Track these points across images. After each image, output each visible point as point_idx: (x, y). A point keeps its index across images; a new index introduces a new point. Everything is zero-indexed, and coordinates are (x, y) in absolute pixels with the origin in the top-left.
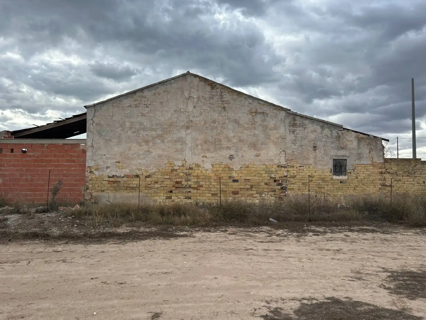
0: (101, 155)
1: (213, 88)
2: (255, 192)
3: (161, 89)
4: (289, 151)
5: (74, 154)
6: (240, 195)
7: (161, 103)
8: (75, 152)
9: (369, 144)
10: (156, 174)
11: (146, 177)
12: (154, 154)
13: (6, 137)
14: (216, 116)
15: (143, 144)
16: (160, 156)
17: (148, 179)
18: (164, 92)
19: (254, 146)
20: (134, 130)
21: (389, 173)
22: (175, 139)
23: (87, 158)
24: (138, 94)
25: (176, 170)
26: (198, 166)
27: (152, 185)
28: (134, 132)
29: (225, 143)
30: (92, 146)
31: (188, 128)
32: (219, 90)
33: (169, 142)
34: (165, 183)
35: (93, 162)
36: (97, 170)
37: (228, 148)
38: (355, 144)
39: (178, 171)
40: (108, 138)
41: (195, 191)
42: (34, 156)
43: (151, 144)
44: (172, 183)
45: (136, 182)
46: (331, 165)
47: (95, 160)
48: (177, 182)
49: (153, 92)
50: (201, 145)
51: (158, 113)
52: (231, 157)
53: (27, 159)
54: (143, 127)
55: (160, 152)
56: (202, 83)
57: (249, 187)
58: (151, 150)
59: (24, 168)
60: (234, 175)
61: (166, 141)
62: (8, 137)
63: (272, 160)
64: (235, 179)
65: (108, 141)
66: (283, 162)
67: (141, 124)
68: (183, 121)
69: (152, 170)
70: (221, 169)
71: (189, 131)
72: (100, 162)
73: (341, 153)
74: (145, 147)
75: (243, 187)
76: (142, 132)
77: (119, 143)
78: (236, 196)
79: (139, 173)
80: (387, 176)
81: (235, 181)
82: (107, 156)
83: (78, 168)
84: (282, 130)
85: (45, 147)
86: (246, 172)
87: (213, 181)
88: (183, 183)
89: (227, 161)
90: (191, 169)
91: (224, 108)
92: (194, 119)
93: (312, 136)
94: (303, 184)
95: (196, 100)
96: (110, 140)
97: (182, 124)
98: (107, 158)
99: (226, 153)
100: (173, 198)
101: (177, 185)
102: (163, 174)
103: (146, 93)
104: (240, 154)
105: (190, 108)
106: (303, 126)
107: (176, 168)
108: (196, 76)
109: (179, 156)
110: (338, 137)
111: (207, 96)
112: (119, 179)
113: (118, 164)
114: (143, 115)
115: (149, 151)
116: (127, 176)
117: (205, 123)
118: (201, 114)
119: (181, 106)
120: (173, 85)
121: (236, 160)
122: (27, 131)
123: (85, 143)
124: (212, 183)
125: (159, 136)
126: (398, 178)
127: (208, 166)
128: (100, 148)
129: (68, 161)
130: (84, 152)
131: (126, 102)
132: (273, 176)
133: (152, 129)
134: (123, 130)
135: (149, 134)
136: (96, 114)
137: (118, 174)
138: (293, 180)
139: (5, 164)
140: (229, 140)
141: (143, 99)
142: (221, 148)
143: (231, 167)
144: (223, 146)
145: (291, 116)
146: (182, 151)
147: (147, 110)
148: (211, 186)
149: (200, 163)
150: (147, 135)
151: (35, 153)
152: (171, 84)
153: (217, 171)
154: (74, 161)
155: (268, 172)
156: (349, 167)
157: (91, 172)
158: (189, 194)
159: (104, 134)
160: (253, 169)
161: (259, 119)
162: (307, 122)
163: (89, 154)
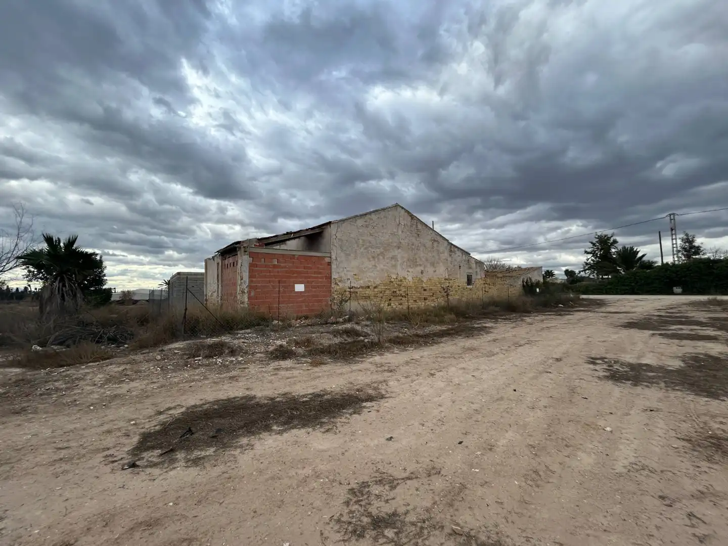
0: (343, 268)
1: (412, 218)
2: (434, 298)
3: (383, 214)
4: (449, 269)
5: (321, 266)
6: (428, 301)
7: (383, 226)
8: (321, 264)
9: (480, 266)
10: (380, 285)
11: (375, 287)
12: (378, 269)
13: (257, 246)
14: (414, 240)
15: (371, 259)
16: (382, 270)
17: (376, 290)
18: (384, 217)
19: (433, 264)
20: (365, 246)
21: (487, 284)
22: (391, 256)
23: (333, 270)
24: (368, 216)
25: (392, 282)
26: (405, 278)
27: (378, 295)
28: (365, 249)
29: (419, 262)
30: (336, 259)
31: (399, 248)
32: (415, 221)
33: (387, 259)
34: (386, 292)
35: (337, 274)
36: (340, 281)
37: (420, 265)
38: (474, 265)
39: (394, 283)
40: (348, 252)
41: (403, 299)
42: (285, 267)
43: (376, 260)
44: (390, 292)
45: (368, 292)
46: (466, 280)
47: (338, 273)
48: (394, 292)
49: (377, 216)
50: (406, 263)
51: (380, 234)
52: (422, 273)
53: (279, 270)
54: (371, 245)
55: (382, 266)
56: (406, 214)
57: (432, 294)
58: (377, 265)
59: (277, 280)
60: (424, 285)
61: (385, 257)
62: (259, 246)
63: (442, 275)
64: (425, 288)
65: (348, 255)
66: (447, 277)
67: (370, 242)
68: (396, 242)
69: (378, 282)
70: (416, 281)
71: (400, 250)
72: (343, 275)
73: (470, 271)
74: (373, 263)
75: (429, 294)
76: (370, 249)
77: (355, 258)
78: (426, 301)
79: (370, 284)
80: (486, 285)
81: (425, 290)
82: (348, 269)
83: (324, 280)
84: (446, 254)
85: (296, 258)
86: (430, 283)
87: (413, 290)
88: (397, 292)
89: (420, 275)
90: (401, 281)
91: (418, 235)
92: (402, 241)
93: (459, 259)
94: (456, 291)
95: (403, 226)
96: (349, 255)
97: (395, 244)
98: (348, 271)
99: (419, 269)
100: (392, 304)
101: (393, 294)
102: (385, 285)
103: (373, 216)
104: (426, 269)
105: (400, 232)
106: (454, 252)
107: (392, 280)
108: (403, 208)
109: (394, 271)
110: (468, 261)
111: (409, 224)
112: (357, 290)
113: (355, 277)
114: (371, 235)
115: (375, 266)
116: (362, 287)
117: (408, 245)
118: (406, 237)
119: (395, 230)
120: (390, 213)
121: (424, 274)
122: (264, 240)
123: (329, 256)
124: (414, 292)
125: (382, 253)
126: (490, 286)
127: (410, 278)
128: (341, 262)
129: (315, 273)
130: (329, 264)
131: (360, 222)
132: (442, 286)
133: (377, 247)
134: (358, 246)
135: (375, 251)
136: (339, 230)
137: (355, 286)
138: (451, 289)
139: (257, 275)
140: (421, 259)
141: (371, 222)
142: (417, 266)
143: (422, 279)
144: (418, 263)
145: (450, 245)
146: (394, 266)
147: (373, 230)
148: (413, 294)
149: (406, 276)
150: (374, 252)
151: (286, 264)
152: (389, 211)
153: (415, 282)
154: (320, 273)
155: (440, 283)
156: (473, 280)
157: (336, 283)
158: (401, 302)
159: (344, 249)
160: (433, 281)
161: (435, 244)
162: (456, 249)
163: (334, 266)
